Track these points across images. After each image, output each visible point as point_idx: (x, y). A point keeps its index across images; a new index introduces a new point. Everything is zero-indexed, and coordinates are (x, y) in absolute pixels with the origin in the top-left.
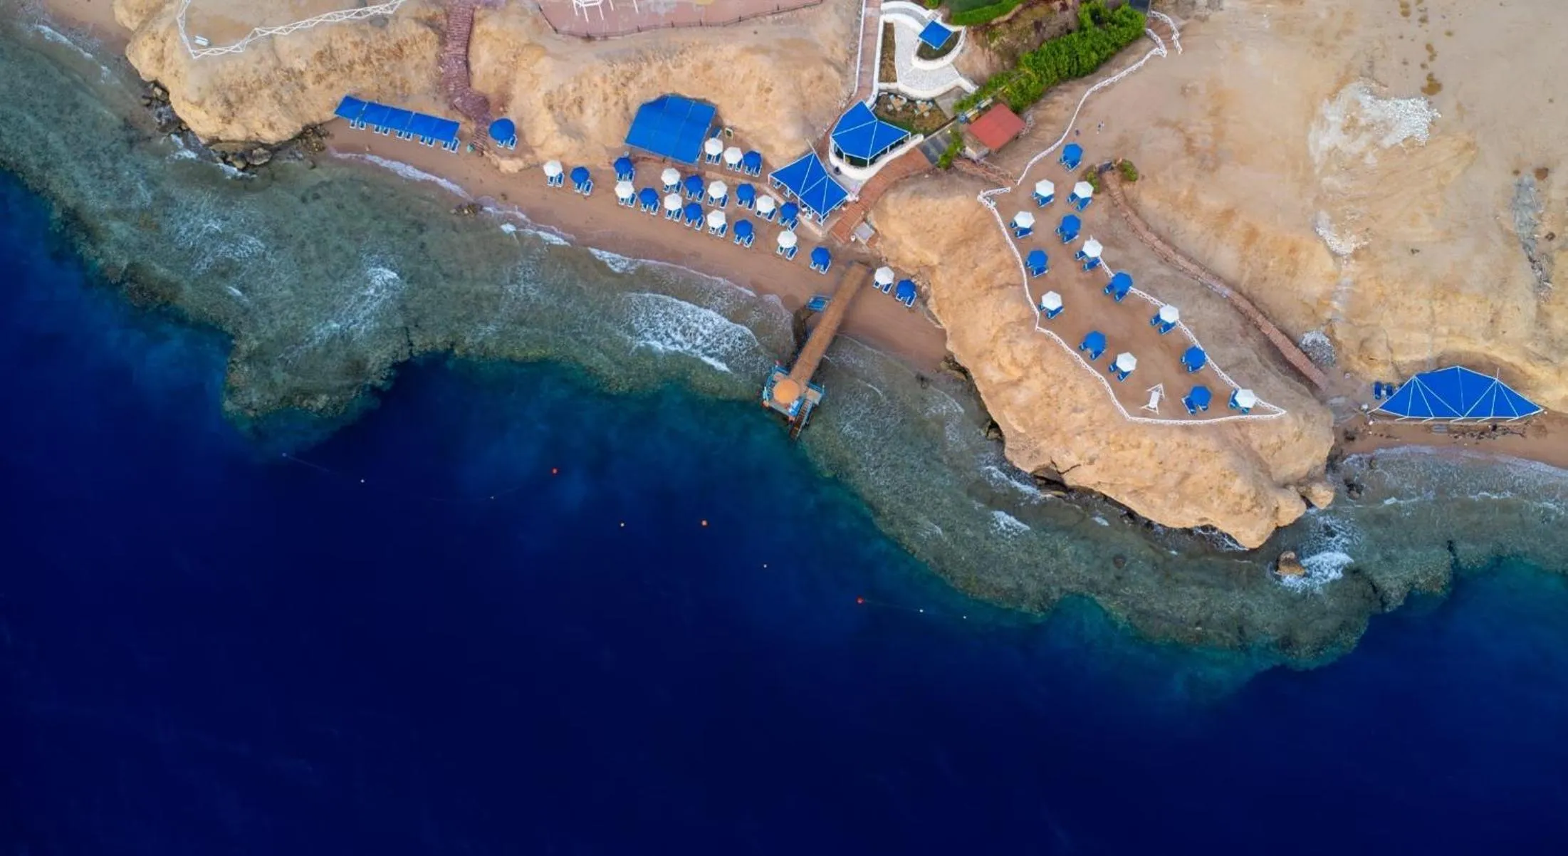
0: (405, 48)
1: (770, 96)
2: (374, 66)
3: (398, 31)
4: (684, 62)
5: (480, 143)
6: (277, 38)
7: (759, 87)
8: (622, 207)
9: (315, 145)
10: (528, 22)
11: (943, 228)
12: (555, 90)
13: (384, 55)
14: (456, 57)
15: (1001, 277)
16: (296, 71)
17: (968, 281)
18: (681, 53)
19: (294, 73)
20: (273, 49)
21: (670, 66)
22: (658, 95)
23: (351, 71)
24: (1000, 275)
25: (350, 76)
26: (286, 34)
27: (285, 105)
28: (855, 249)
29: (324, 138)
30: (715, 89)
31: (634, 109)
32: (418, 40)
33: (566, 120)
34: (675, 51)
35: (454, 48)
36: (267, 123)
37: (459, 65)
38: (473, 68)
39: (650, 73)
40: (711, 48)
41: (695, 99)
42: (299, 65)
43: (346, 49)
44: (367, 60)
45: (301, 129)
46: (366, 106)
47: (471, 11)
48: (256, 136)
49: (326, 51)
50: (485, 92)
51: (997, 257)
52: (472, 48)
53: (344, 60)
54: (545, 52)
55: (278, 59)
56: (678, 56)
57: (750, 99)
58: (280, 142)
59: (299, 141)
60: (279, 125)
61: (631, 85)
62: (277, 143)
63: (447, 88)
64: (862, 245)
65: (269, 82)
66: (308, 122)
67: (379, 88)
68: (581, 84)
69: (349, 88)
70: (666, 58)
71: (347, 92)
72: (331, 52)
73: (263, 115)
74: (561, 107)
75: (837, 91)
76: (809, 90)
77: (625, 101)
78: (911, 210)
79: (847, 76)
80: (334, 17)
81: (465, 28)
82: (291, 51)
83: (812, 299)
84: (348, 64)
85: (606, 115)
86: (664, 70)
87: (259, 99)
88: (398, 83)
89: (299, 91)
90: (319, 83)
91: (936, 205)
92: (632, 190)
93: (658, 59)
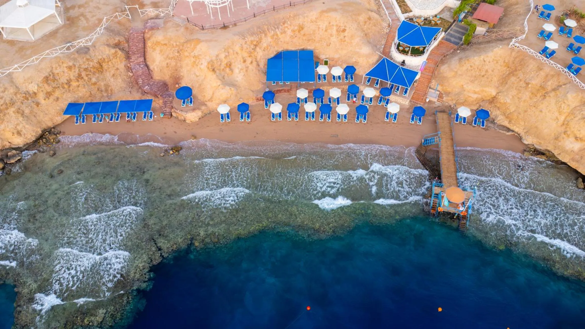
0: (104, 65)
1: (346, 34)
2: (85, 80)
3: (97, 54)
4: (286, 29)
5: (168, 110)
6: (14, 76)
7: (337, 31)
8: (274, 122)
9: (52, 140)
10: (182, 30)
11: (493, 71)
12: (214, 58)
13: (91, 71)
14: (139, 64)
15: (550, 84)
16: (31, 92)
17: (526, 95)
18: (284, 24)
19: (30, 95)
20: (12, 82)
21: (278, 33)
22: (275, 53)
23: (69, 87)
24: (549, 83)
25: (69, 91)
26: (20, 70)
27: (27, 117)
28: (431, 106)
29: (58, 135)
30: (309, 40)
31: (263, 63)
32: (111, 57)
33: (223, 77)
34: (279, 23)
35: (136, 59)
36: (15, 132)
37: (142, 68)
38: (151, 67)
39: (266, 41)
40: (301, 16)
41: (299, 50)
42: (33, 88)
43: (64, 72)
44: (80, 77)
45: (40, 132)
46: (84, 105)
47: (142, 35)
48: (9, 144)
49: (50, 75)
50: (163, 79)
51: (542, 73)
52: (148, 56)
53: (63, 80)
54: (199, 41)
55: (17, 87)
56: (282, 26)
57: (334, 39)
58: (27, 144)
59: (41, 141)
60: (24, 131)
61: (258, 49)
62: (25, 145)
63: (137, 83)
64: (435, 102)
65: (12, 103)
66: (44, 126)
67: (91, 94)
68: (228, 53)
69: (70, 98)
70: (275, 28)
71: (70, 101)
72: (54, 76)
73: (11, 126)
74: (219, 70)
75: (381, 25)
76: (365, 26)
77: (256, 61)
78: (464, 68)
79: (382, 16)
80: (52, 53)
81: (141, 45)
82: (25, 80)
83: (423, 140)
84: (66, 82)
85: (247, 71)
86: (275, 37)
87: (7, 116)
88: (103, 88)
89: (35, 106)
90: (49, 99)
91: (482, 59)
92: (281, 107)
93: (270, 30)
